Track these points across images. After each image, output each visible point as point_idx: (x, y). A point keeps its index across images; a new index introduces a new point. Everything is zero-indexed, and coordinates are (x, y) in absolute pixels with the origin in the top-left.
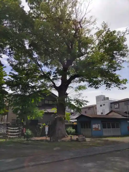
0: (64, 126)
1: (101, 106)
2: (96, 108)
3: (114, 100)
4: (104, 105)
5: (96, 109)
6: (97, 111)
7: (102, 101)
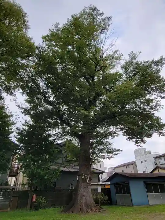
0: (90, 190)
1: (142, 162)
2: (136, 165)
3: (158, 154)
4: (146, 161)
5: (136, 167)
6: (138, 170)
7: (143, 156)
